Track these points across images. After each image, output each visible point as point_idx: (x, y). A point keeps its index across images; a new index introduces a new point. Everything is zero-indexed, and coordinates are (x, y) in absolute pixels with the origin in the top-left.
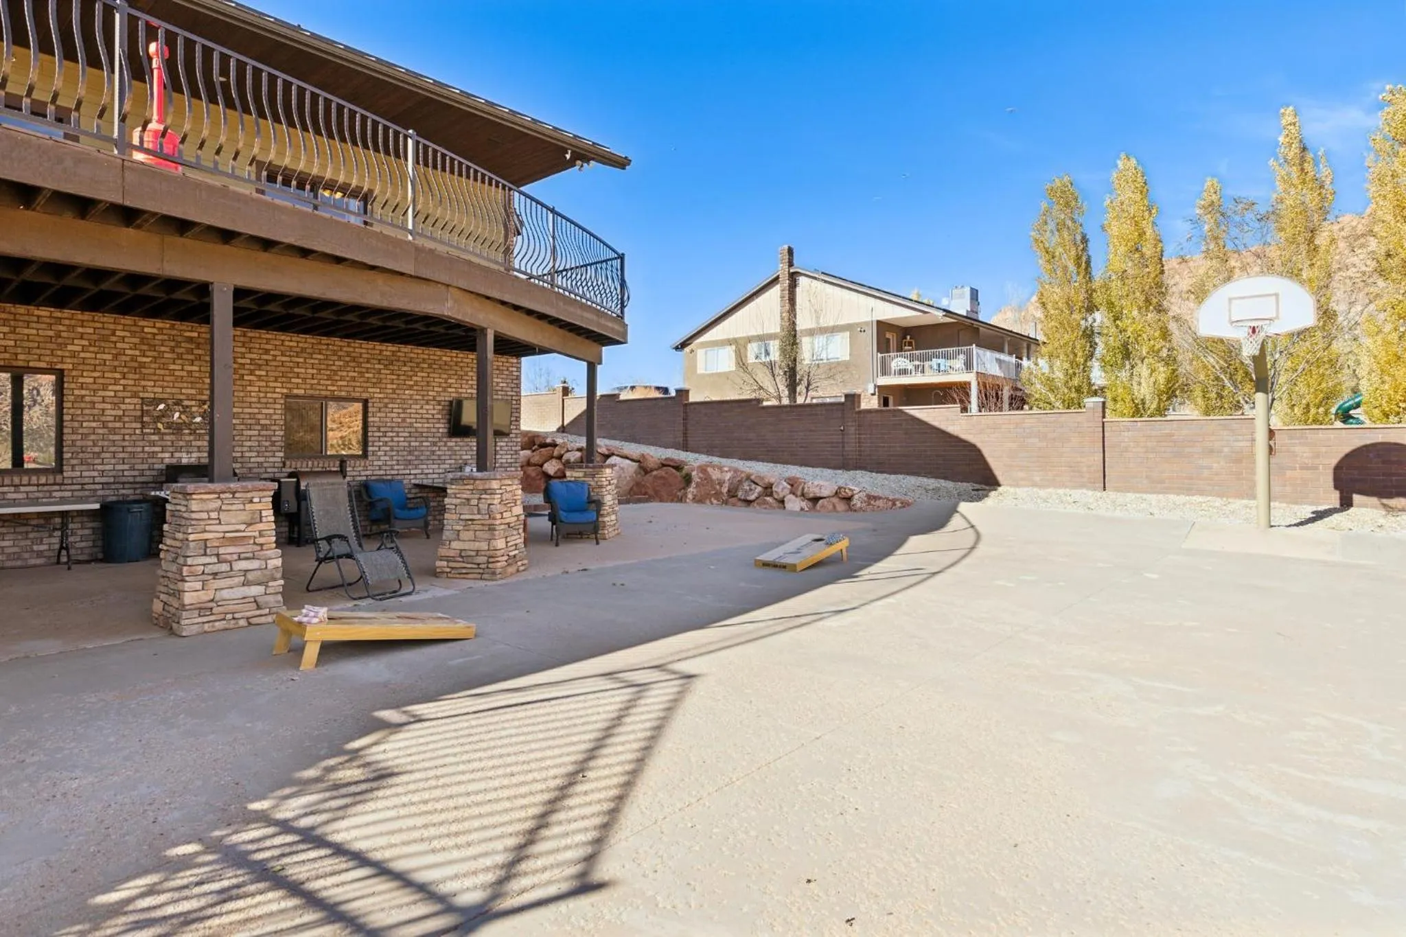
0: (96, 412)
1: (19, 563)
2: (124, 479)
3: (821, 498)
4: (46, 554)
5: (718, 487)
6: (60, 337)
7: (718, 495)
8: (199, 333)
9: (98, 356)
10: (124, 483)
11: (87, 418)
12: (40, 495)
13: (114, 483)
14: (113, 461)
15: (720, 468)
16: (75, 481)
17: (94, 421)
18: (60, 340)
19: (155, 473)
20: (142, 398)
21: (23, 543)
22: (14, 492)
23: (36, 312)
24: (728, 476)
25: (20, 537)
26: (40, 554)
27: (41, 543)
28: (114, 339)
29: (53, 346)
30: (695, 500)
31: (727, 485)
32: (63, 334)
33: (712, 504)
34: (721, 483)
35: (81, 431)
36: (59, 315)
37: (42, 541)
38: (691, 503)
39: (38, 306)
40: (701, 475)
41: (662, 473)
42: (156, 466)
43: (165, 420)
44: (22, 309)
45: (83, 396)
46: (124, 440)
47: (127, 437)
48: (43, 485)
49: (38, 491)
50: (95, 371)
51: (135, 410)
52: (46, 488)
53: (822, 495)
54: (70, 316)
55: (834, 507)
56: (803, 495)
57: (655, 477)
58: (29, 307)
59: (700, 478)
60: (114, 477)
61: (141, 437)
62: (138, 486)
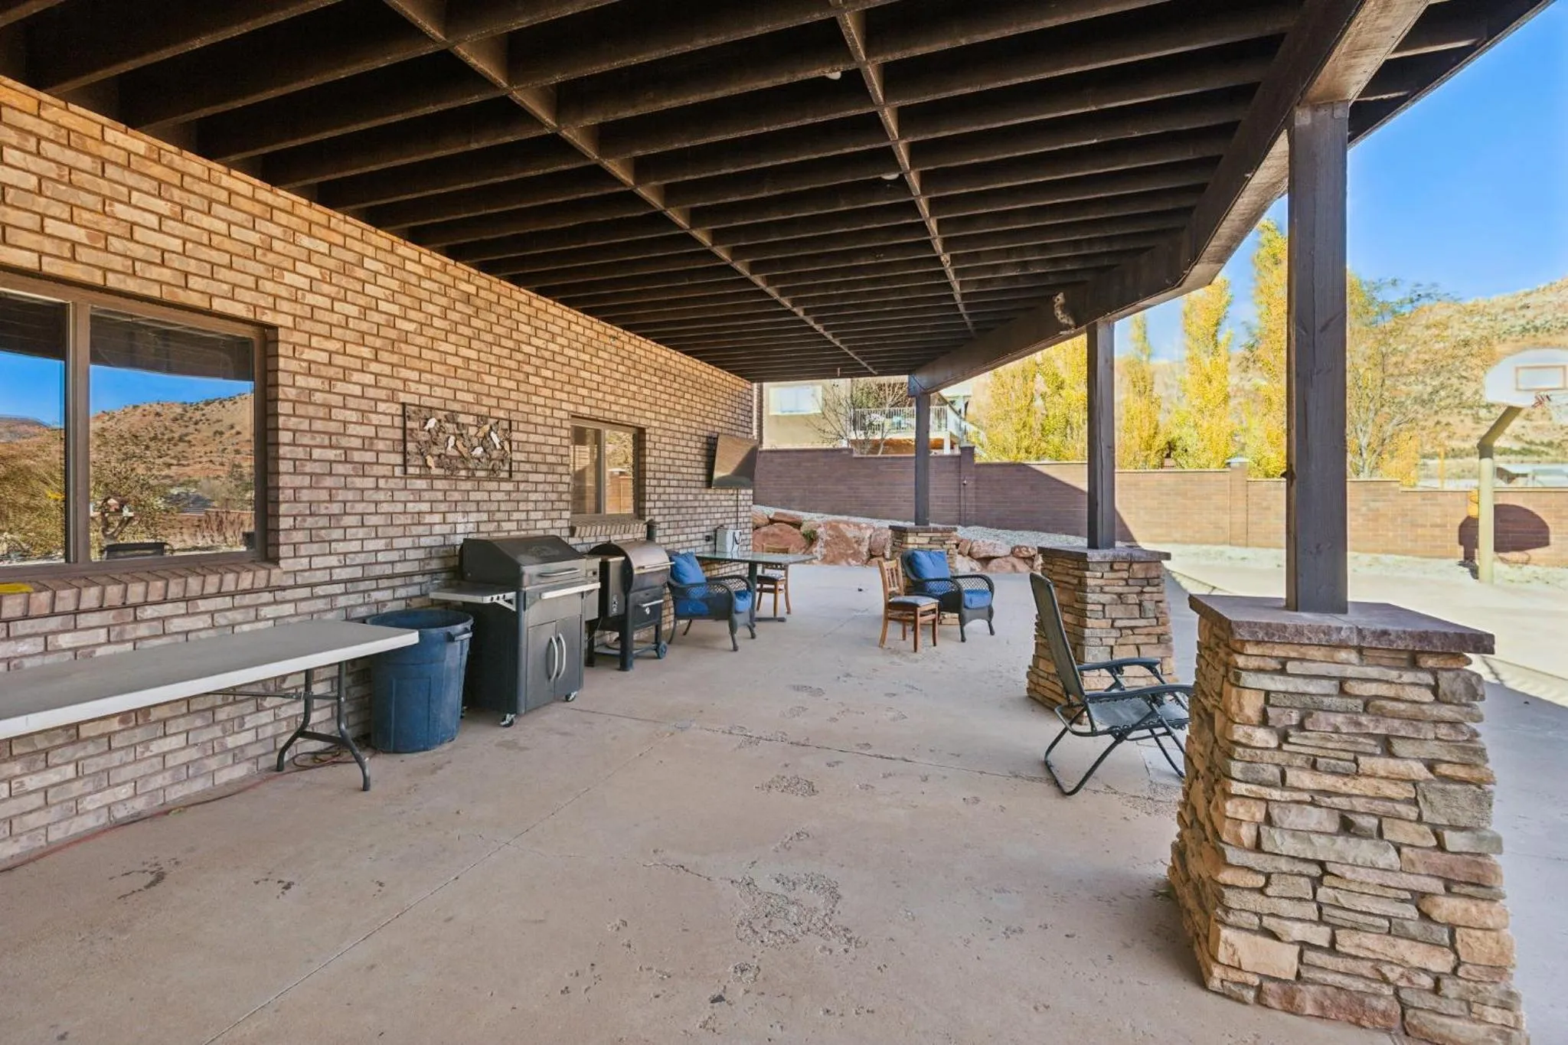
0: (333, 427)
1: (198, 786)
2: (378, 570)
3: (994, 558)
4: (252, 752)
5: (856, 546)
6: (271, 250)
7: (856, 555)
8: (478, 288)
9: (338, 306)
10: (378, 578)
11: (318, 440)
12: (238, 616)
13: (363, 579)
14: (361, 533)
15: (858, 526)
16: (300, 581)
17: (331, 447)
18: (271, 258)
19: (421, 554)
20: (404, 405)
21: (206, 735)
22: (187, 614)
23: (226, 181)
24: (868, 533)
25: (199, 723)
26: (237, 755)
27: (242, 729)
28: (360, 273)
29: (259, 269)
30: (824, 559)
31: (867, 543)
32: (278, 245)
33: (849, 564)
34: (859, 542)
35: (309, 467)
36: (269, 198)
37: (242, 725)
38: (820, 564)
39: (230, 166)
40: (830, 532)
41: (775, 529)
42: (425, 541)
43: (436, 450)
44: (196, 165)
45: (312, 391)
46: (377, 488)
47: (382, 483)
48: (245, 592)
49: (234, 608)
50: (330, 337)
51: (393, 426)
52: (248, 599)
53: (996, 554)
54: (288, 206)
55: (1014, 566)
56: (970, 554)
57: (766, 535)
58: (214, 165)
59: (830, 536)
60: (363, 565)
61: (401, 484)
62: (398, 582)
